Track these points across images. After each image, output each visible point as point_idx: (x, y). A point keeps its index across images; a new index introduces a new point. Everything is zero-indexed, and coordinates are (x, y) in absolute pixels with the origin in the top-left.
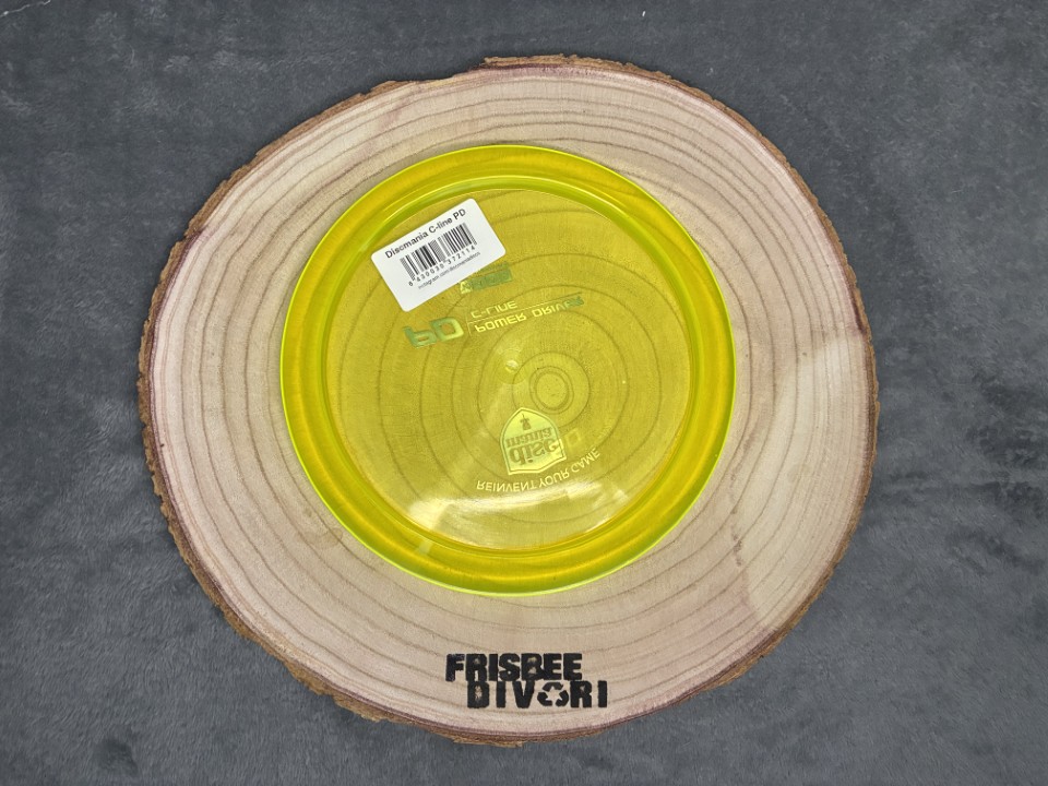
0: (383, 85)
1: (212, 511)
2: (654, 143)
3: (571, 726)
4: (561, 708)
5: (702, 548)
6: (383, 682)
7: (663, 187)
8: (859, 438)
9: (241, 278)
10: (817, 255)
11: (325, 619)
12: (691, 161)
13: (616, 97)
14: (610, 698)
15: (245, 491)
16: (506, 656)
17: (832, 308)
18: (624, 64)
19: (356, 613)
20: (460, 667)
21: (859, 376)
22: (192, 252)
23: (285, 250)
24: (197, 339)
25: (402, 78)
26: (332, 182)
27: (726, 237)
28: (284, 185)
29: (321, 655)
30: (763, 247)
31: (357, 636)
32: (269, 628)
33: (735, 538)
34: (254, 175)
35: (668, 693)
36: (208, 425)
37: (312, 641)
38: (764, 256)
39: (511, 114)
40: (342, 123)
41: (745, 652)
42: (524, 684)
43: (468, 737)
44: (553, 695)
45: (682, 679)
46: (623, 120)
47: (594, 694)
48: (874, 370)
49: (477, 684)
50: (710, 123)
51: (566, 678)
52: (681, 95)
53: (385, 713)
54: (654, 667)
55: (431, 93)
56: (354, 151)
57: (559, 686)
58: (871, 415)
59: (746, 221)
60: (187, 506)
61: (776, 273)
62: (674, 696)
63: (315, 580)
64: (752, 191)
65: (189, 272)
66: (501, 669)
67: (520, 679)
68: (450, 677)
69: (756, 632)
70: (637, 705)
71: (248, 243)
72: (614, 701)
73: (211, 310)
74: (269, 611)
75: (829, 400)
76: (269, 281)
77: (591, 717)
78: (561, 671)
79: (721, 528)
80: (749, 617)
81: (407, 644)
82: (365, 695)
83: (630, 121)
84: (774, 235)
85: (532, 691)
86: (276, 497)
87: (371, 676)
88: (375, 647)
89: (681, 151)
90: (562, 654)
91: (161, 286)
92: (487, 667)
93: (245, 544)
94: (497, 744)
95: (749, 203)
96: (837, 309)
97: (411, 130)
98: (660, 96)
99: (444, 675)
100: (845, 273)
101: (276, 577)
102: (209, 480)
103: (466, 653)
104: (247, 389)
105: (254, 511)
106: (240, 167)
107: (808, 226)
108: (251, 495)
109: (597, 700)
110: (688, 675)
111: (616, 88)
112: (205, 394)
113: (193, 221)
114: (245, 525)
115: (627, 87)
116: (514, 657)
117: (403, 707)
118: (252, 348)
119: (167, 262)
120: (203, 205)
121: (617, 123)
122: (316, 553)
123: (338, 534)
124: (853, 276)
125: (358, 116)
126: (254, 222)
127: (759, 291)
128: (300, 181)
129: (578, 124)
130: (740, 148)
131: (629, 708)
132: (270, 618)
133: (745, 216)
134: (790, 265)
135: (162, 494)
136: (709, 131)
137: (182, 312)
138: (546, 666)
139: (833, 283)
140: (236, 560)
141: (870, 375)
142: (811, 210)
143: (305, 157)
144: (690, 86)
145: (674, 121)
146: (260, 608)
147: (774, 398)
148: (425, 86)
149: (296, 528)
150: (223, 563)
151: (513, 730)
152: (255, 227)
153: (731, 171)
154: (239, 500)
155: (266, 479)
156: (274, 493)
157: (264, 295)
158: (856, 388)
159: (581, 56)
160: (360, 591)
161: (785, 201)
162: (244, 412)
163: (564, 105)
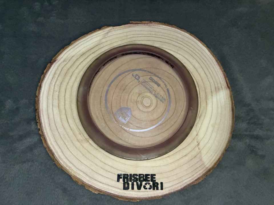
0: (104, 27)
1: (53, 133)
2: (173, 42)
3: (153, 196)
4: (150, 190)
5: (188, 145)
6: (99, 182)
7: (175, 52)
8: (230, 116)
9: (65, 72)
10: (216, 69)
11: (83, 163)
12: (183, 46)
13: (163, 31)
14: (163, 188)
15: (63, 128)
16: (134, 175)
17: (220, 82)
18: (165, 23)
19: (92, 162)
20: (121, 178)
21: (229, 99)
22: (53, 66)
23: (77, 66)
24: (53, 87)
25: (109, 26)
26: (90, 50)
27: (192, 64)
28: (78, 50)
29: (81, 173)
30: (202, 67)
31: (92, 168)
32: (67, 166)
33: (198, 142)
34: (70, 47)
35: (181, 186)
36: (54, 110)
37: (79, 170)
38: (202, 69)
39: (136, 34)
40: (93, 36)
41: (202, 174)
42: (139, 183)
43: (123, 199)
44: (148, 186)
45: (184, 182)
46: (165, 36)
47: (159, 186)
48: (233, 98)
49: (126, 183)
50: (187, 37)
51: (151, 181)
52: (179, 31)
53: (99, 191)
54: (176, 178)
55: (116, 29)
56: (96, 42)
57: (149, 184)
58: (233, 110)
59: (197, 60)
60: (47, 132)
61: (205, 73)
62: (182, 187)
63: (81, 152)
64: (198, 53)
65: (52, 71)
66: (133, 178)
67: (138, 182)
68: (118, 181)
69: (205, 169)
70: (171, 190)
71: (67, 64)
72: (165, 188)
73: (57, 80)
74: (68, 161)
75: (221, 106)
76: (73, 73)
77: (158, 193)
78: (150, 179)
79: (194, 139)
80: (202, 164)
81: (106, 171)
82: (94, 186)
83: (167, 36)
84: (204, 64)
85: (142, 185)
86: (71, 129)
87: (96, 180)
88: (97, 172)
89: (179, 43)
90: (150, 174)
91: (44, 74)
92: (129, 178)
93: (62, 142)
94: (132, 201)
95: (198, 56)
96: (222, 83)
97: (111, 38)
98: (174, 31)
99: (116, 180)
100: (223, 74)
101: (70, 151)
102: (53, 124)
103: (123, 174)
104: (65, 100)
105: (65, 133)
106: (67, 46)
107: (213, 62)
108: (64, 129)
109: (160, 188)
110: (186, 181)
111: (163, 29)
112: (54, 102)
113: (53, 58)
114: (62, 137)
115: (166, 29)
116: (136, 175)
117: (105, 189)
118: (67, 90)
119: (46, 68)
120: (56, 54)
121: (163, 37)
122: (81, 145)
123: (88, 140)
124: (225, 74)
125: (97, 34)
126: (70, 59)
127: (201, 78)
128: (82, 49)
129: (153, 37)
130: (195, 43)
131: (169, 190)
132: (68, 163)
133: (197, 59)
134: (209, 72)
135: (40, 128)
136: (187, 39)
137: (49, 81)
138: (145, 178)
139: (220, 76)
140: (59, 146)
141: (232, 99)
142: (213, 58)
143: (83, 44)
144: (181, 28)
145: (178, 37)
146: (65, 160)
147: (207, 105)
148: (115, 27)
149: (76, 138)
150: (55, 147)
151: (136, 196)
152: (70, 60)
153: (193, 49)
154: (61, 130)
155: (69, 124)
156: (71, 128)
157: (71, 77)
158: (228, 103)
159: (154, 22)
160: (93, 155)
161: (207, 56)
162: (64, 106)
163: (150, 33)
